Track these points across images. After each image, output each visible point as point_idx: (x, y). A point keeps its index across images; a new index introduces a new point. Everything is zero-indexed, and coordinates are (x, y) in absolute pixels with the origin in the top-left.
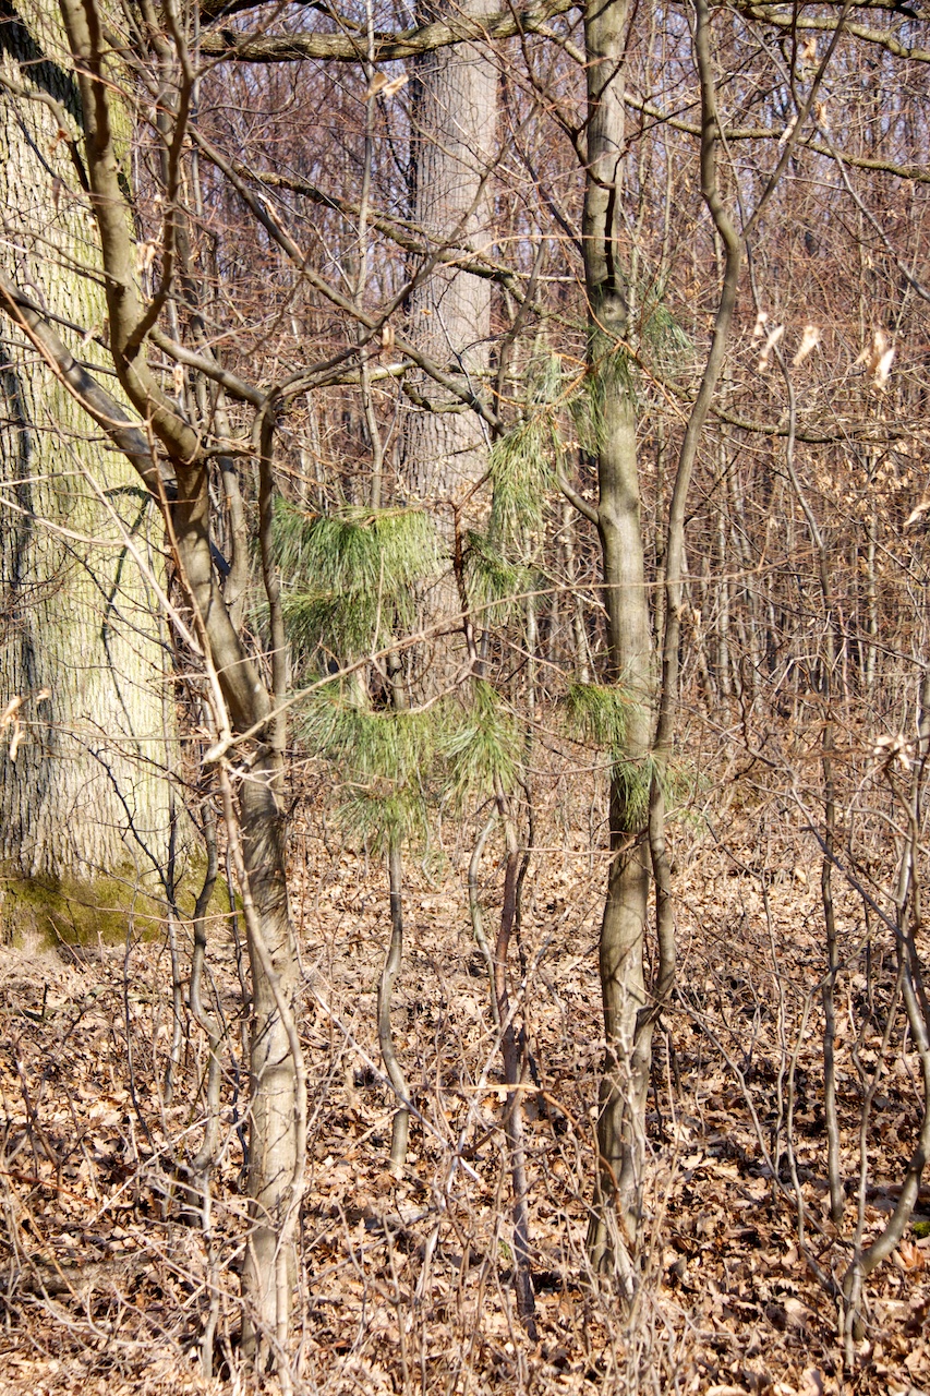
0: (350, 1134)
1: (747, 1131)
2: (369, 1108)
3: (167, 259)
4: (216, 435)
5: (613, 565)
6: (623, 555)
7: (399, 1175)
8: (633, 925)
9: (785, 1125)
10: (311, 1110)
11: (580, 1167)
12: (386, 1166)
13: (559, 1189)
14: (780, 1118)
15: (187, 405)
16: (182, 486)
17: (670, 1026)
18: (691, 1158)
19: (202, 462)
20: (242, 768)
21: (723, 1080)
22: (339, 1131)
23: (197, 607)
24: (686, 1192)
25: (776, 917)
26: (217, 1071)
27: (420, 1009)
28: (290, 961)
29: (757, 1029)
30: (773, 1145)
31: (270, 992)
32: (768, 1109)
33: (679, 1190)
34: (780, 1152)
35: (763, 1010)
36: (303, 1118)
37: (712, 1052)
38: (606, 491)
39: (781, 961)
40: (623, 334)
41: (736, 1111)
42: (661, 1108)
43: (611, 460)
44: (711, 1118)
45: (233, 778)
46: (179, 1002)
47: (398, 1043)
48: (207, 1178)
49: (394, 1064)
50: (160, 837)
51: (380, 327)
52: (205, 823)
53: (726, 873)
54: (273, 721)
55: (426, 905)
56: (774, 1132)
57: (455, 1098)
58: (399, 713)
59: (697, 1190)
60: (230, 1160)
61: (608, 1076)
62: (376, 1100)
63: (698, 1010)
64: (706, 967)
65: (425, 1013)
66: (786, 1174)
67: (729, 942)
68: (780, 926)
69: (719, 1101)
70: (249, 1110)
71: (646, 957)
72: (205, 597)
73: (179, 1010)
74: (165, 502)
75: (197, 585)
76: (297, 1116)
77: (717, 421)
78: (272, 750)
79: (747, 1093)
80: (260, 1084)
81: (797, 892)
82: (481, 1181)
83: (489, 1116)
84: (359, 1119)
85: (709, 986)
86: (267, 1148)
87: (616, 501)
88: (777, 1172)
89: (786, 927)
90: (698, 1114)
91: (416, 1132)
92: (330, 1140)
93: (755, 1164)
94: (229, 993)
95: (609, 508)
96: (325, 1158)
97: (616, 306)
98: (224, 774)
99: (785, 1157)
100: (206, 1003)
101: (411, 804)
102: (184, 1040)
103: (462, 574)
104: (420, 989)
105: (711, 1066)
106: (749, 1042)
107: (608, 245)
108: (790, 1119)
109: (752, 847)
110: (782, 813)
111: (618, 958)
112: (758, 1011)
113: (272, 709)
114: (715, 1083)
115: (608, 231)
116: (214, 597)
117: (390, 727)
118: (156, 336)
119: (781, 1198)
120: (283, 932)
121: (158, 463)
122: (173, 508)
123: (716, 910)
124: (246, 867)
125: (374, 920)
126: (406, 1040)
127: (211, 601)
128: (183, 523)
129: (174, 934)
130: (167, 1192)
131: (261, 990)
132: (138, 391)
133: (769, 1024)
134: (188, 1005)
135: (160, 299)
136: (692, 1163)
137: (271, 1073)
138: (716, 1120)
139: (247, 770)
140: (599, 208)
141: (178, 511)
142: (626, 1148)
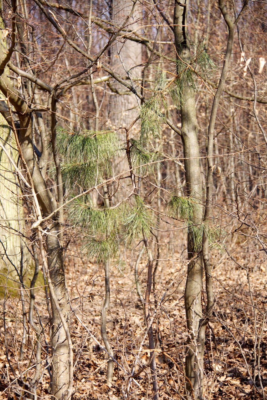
0: (91, 370)
1: (243, 367)
2: (98, 360)
3: (14, 35)
4: (35, 103)
5: (187, 151)
6: (191, 147)
7: (110, 386)
8: (197, 288)
9: (257, 364)
10: (75, 360)
11: (179, 381)
12: (105, 382)
13: (172, 390)
14: (255, 361)
15: (23, 92)
16: (22, 123)
17: (213, 327)
18: (222, 377)
19: (29, 114)
20: (46, 230)
21: (234, 347)
22: (87, 369)
23: (28, 169)
24: (220, 390)
25: (254, 285)
26: (39, 347)
27: (118, 322)
28: (66, 303)
29: (247, 328)
30: (253, 372)
31: (59, 315)
32: (251, 358)
33: (217, 389)
34: (256, 375)
35: (249, 320)
36: (72, 363)
37: (229, 336)
38: (184, 123)
39: (256, 301)
40: (190, 62)
41: (239, 359)
42: (210, 358)
43: (186, 111)
44: (229, 362)
45: (43, 234)
46: (25, 321)
47: (110, 335)
48: (35, 388)
49: (107, 343)
50: (18, 258)
51: (96, 61)
52: (34, 252)
53: (234, 269)
54: (58, 212)
55: (120, 282)
56: (253, 367)
57: (131, 355)
58: (106, 209)
59: (224, 389)
60: (45, 381)
61: (188, 346)
62: (101, 357)
63: (224, 321)
64: (227, 304)
65: (120, 323)
66: (258, 383)
67: (236, 294)
68: (255, 288)
69: (232, 355)
70: (51, 361)
71: (203, 300)
72: (32, 165)
73: (25, 324)
74: (15, 129)
75: (28, 161)
76: (70, 363)
77: (229, 96)
78: (58, 223)
79: (242, 352)
80: (55, 351)
81: (262, 276)
82: (141, 387)
83: (144, 362)
84: (95, 364)
85: (228, 311)
86: (58, 376)
87: (188, 126)
88: (255, 382)
89: (257, 289)
90: (224, 360)
91: (116, 369)
92: (83, 373)
93: (247, 380)
94: (45, 317)
95: (185, 129)
96: (82, 379)
97: (187, 52)
98: (40, 232)
99: (257, 376)
100: (36, 321)
101: (112, 243)
102: (27, 335)
103: (129, 155)
104: (118, 314)
105: (229, 341)
106: (244, 333)
107: (184, 28)
108: (259, 361)
109: (244, 258)
110: (255, 245)
111: (192, 300)
112: (247, 320)
113: (58, 208)
114: (231, 348)
115: (183, 23)
116: (35, 166)
117: (102, 214)
118: (10, 65)
119: (257, 393)
120: (63, 293)
121: (12, 114)
122: (18, 132)
123: (231, 282)
124: (49, 268)
125: (100, 288)
126: (113, 334)
127: (34, 167)
128: (22, 137)
129: (23, 295)
130: (21, 394)
131: (55, 315)
132: (4, 87)
133: (251, 326)
134: (29, 322)
135: (11, 51)
136: (222, 379)
137: (60, 347)
138: (231, 362)
139: (48, 231)
140: (180, 14)
141: (20, 133)
142: (196, 373)
